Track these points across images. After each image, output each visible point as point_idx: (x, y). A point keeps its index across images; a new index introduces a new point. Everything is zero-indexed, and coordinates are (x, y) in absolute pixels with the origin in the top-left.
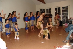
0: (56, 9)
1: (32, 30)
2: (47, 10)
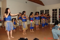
0: (53, 10)
1: (37, 29)
2: (46, 11)
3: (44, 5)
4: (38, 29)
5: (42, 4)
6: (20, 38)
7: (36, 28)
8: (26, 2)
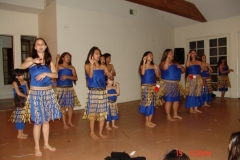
3: (202, 19)
4: (176, 116)
5: (194, 14)
6: (113, 154)
7: (166, 114)
8: (131, 12)
